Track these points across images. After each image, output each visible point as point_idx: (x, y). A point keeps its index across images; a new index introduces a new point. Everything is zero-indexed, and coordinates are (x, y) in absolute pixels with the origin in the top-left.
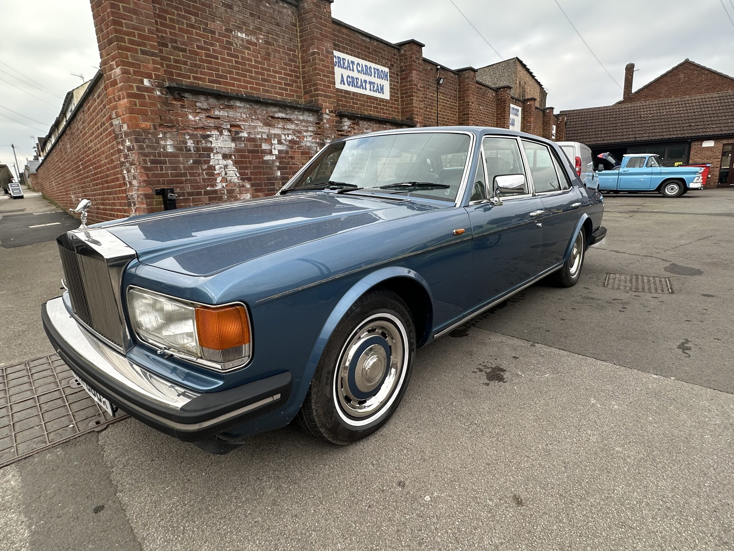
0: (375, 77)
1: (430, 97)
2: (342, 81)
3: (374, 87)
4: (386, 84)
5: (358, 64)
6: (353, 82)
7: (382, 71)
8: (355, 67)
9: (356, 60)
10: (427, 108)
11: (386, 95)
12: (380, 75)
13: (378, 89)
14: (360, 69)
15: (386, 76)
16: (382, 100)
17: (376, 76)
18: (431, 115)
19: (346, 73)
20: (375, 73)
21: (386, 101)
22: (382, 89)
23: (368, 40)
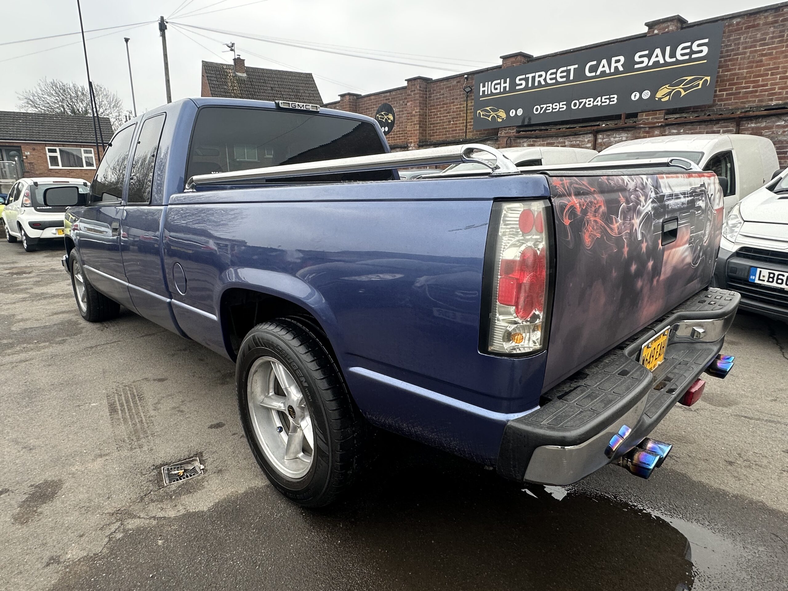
1: (455, 110)
10: (450, 122)
18: (456, 127)
23: (388, 94)
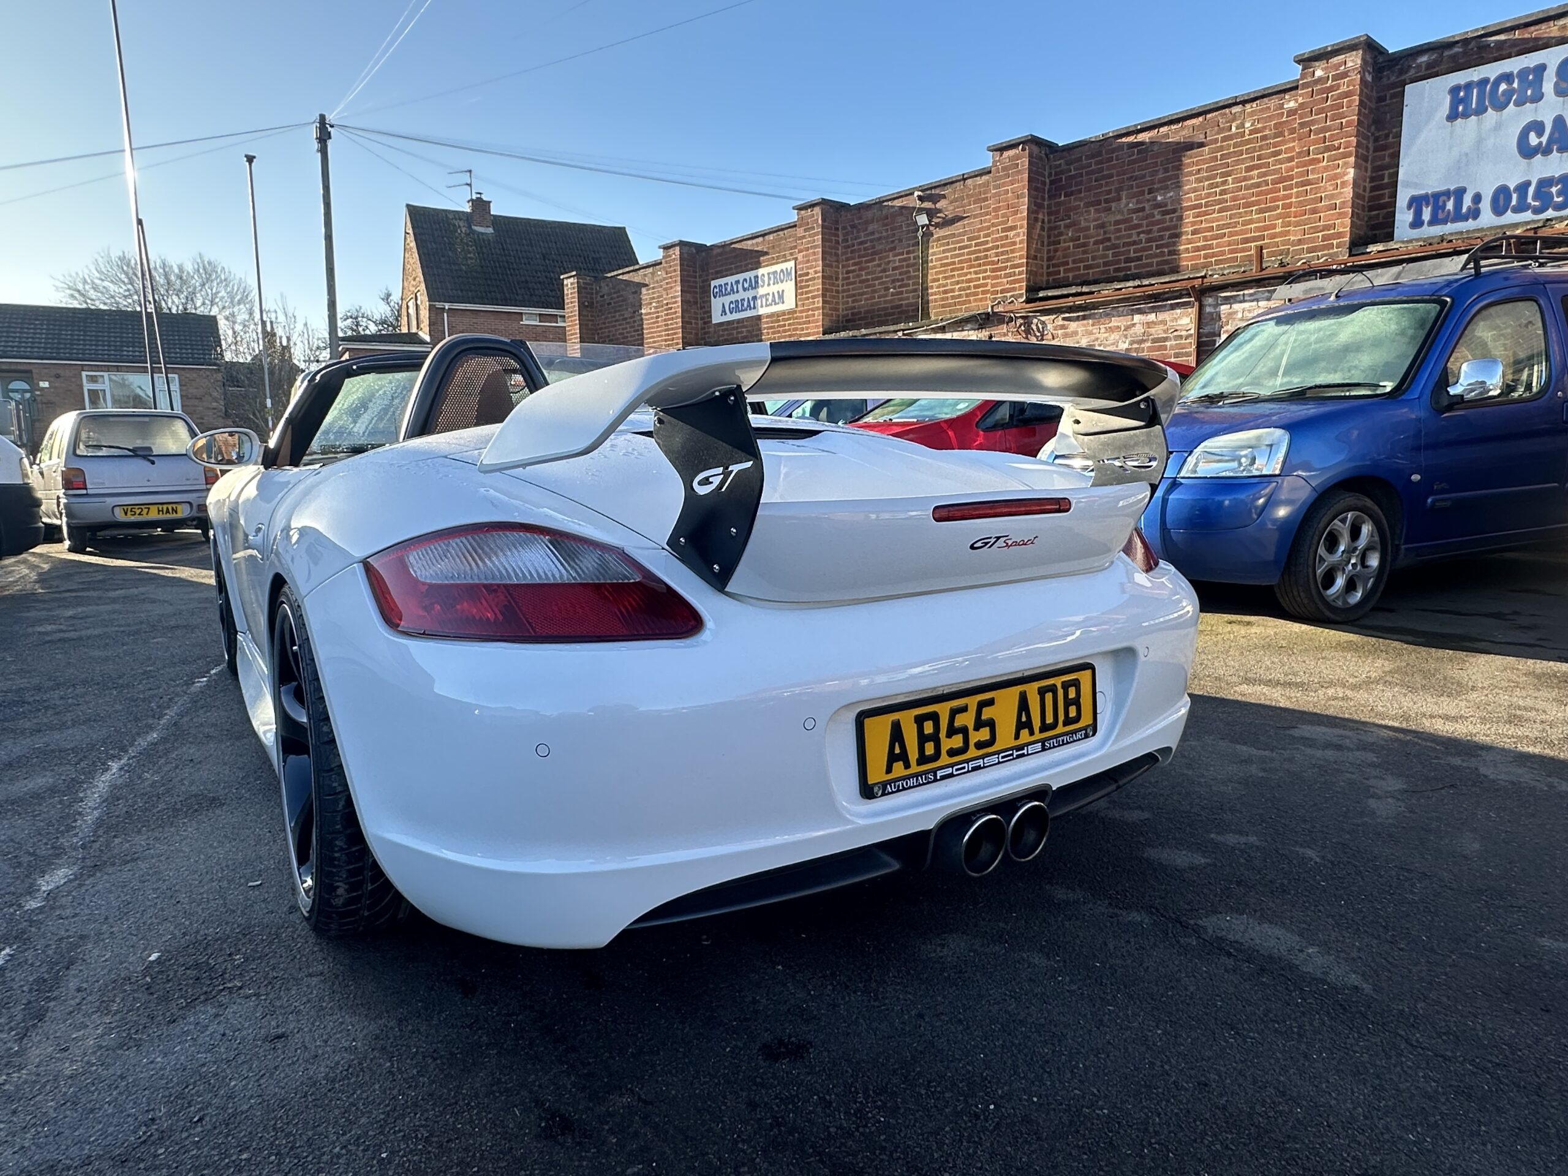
0: (769, 285)
1: (897, 264)
2: (724, 312)
3: (767, 300)
4: (789, 287)
5: (745, 280)
6: (737, 307)
7: (782, 271)
8: (740, 286)
9: (740, 277)
10: (887, 289)
11: (789, 303)
12: (776, 278)
13: (774, 300)
14: (746, 285)
15: (789, 274)
16: (783, 313)
17: (771, 282)
18: (900, 300)
19: (727, 300)
20: (769, 279)
21: (792, 312)
22: (781, 296)
